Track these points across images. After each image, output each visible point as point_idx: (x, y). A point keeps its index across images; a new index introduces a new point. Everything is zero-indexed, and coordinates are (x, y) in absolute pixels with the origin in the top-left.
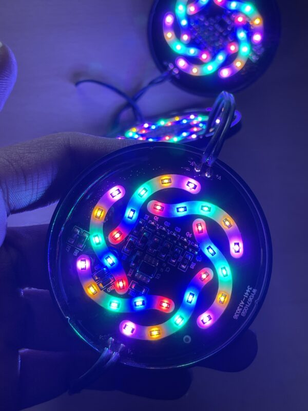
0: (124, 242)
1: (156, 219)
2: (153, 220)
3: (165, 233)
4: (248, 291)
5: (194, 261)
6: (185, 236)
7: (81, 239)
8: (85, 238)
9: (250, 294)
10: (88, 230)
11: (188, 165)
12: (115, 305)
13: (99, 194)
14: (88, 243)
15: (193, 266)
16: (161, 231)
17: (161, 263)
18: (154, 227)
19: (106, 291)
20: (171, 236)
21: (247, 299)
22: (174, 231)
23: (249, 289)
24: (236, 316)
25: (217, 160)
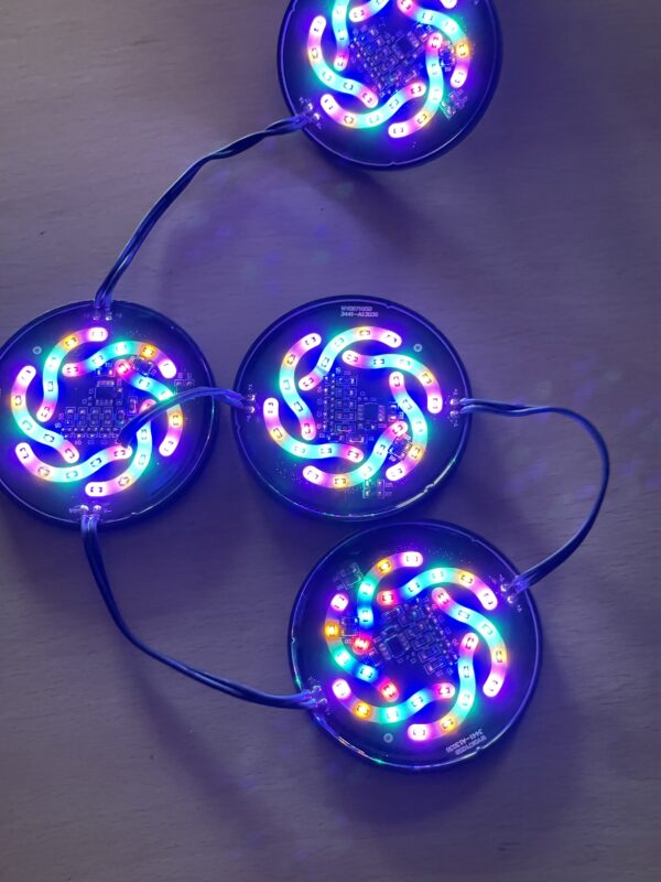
0: (389, 608)
1: (434, 608)
2: (430, 606)
3: (433, 625)
4: (477, 733)
5: (444, 670)
6: (450, 641)
7: (353, 578)
8: (357, 579)
9: (477, 738)
10: (365, 574)
11: (497, 578)
12: (343, 659)
13: (395, 549)
14: (357, 586)
15: (438, 675)
16: (431, 621)
17: (411, 649)
18: (427, 613)
19: (343, 640)
20: (438, 632)
21: (470, 741)
22: (443, 629)
23: (479, 732)
24: (449, 749)
25: (528, 591)
